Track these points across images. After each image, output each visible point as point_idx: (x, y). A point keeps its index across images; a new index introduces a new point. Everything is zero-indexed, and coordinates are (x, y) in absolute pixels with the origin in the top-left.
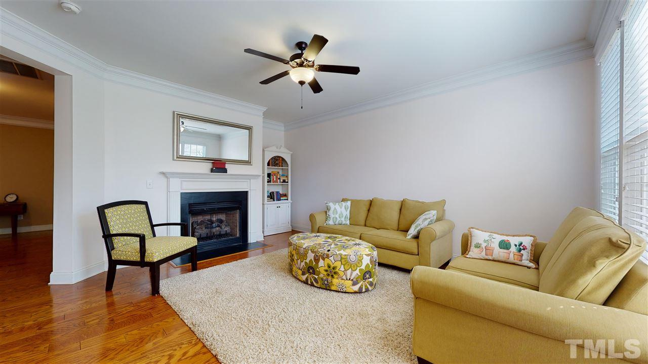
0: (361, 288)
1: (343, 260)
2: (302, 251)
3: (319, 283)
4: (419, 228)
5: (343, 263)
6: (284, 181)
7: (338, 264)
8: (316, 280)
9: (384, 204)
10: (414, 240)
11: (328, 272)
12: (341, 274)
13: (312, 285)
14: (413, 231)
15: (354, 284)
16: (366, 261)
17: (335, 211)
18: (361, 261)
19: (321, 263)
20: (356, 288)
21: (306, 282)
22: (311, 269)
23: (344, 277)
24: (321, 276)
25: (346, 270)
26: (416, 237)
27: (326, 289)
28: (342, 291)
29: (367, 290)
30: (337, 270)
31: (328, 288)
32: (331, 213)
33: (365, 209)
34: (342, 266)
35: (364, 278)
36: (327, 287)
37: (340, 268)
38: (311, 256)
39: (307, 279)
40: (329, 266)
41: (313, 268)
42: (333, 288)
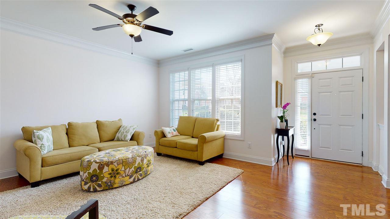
0: (134, 179)
1: (124, 163)
3: (103, 186)
5: (124, 165)
11: (112, 175)
12: (122, 172)
13: (95, 191)
15: (130, 177)
17: (48, 139)
18: (135, 161)
19: (106, 169)
20: (132, 180)
21: (88, 191)
22: (94, 178)
23: (124, 175)
24: (105, 180)
25: (125, 169)
27: (109, 189)
28: (122, 185)
30: (119, 171)
31: (111, 187)
34: (123, 167)
37: (121, 168)
38: (95, 166)
39: (89, 188)
40: (113, 170)
41: (97, 176)
42: (115, 186)
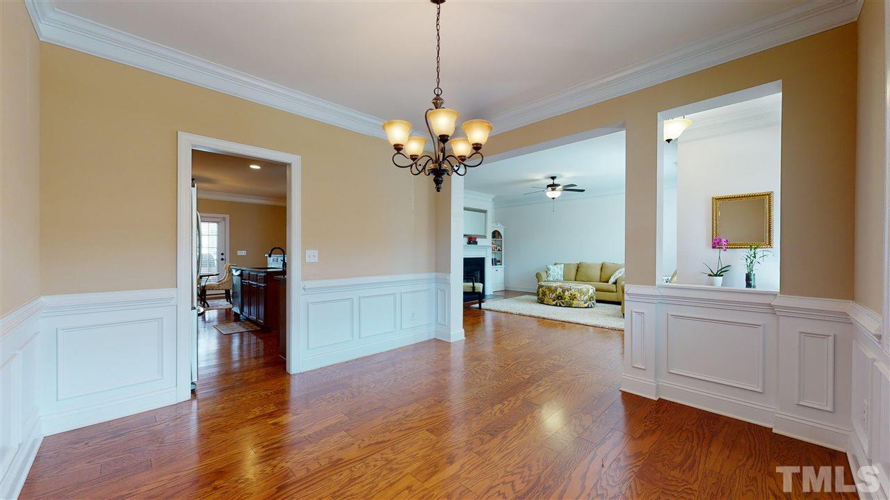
0: (588, 305)
1: (580, 291)
2: (553, 288)
3: (565, 304)
4: (616, 278)
5: (579, 293)
6: (499, 250)
7: (576, 293)
8: (563, 303)
9: (589, 266)
10: (614, 285)
11: (571, 298)
12: (578, 298)
13: (560, 306)
14: (612, 280)
15: (585, 303)
16: (591, 291)
17: (554, 271)
18: (588, 291)
19: (567, 293)
20: (586, 305)
21: (556, 305)
22: (560, 297)
23: (580, 300)
24: (566, 300)
25: (581, 296)
26: (615, 283)
28: (578, 307)
29: (591, 307)
30: (576, 296)
32: (551, 272)
33: (575, 270)
35: (590, 300)
36: (570, 306)
37: (578, 295)
38: (559, 290)
39: (557, 303)
40: (571, 294)
41: (561, 297)
42: (573, 306)
